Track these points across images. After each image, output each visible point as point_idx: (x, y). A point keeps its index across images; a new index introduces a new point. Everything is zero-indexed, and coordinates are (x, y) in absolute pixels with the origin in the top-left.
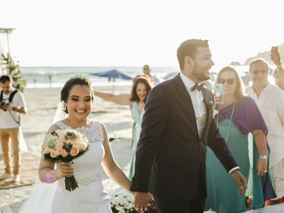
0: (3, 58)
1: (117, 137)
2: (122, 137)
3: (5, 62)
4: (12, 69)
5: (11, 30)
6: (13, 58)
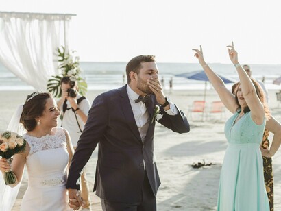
0: (59, 54)
1: (207, 162)
2: (213, 162)
3: (61, 58)
4: (68, 68)
5: (70, 15)
6: (71, 53)
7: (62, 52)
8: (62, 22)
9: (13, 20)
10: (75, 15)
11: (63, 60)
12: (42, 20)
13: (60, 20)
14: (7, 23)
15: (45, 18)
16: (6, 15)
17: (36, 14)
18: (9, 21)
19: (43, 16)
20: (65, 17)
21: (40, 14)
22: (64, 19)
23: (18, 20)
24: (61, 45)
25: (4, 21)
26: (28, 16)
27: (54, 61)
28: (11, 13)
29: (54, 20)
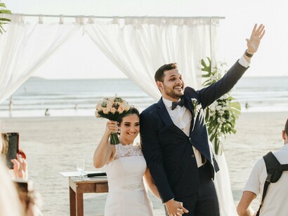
5: (217, 18)
7: (208, 65)
8: (207, 27)
9: (145, 26)
10: (224, 18)
11: (208, 76)
12: (182, 26)
13: (204, 25)
14: (138, 31)
15: (185, 23)
16: (136, 21)
17: (175, 18)
18: (141, 28)
19: (182, 21)
20: (210, 21)
21: (178, 18)
22: (209, 23)
23: (152, 26)
24: (206, 55)
25: (135, 28)
26: (164, 21)
27: (198, 76)
28: (143, 18)
29: (196, 25)
